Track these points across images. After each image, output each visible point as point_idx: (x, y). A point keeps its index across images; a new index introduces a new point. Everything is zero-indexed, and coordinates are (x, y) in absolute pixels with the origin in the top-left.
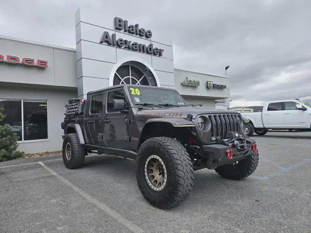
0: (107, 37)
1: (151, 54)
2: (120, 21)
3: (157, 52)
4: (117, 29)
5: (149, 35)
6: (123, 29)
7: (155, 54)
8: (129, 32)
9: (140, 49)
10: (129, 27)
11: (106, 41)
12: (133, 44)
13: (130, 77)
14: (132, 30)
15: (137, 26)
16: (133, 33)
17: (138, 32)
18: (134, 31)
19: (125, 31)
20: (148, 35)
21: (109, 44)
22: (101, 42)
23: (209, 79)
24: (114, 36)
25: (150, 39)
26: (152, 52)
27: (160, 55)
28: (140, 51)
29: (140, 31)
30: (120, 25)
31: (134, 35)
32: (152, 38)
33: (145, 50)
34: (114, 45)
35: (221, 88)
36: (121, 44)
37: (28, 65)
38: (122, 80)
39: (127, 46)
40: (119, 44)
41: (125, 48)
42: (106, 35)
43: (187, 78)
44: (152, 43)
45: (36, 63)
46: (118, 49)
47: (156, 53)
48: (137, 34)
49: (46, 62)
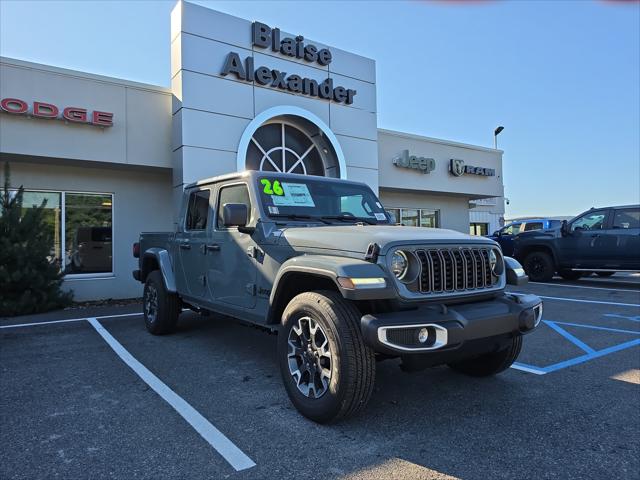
0: (235, 65)
1: (328, 99)
2: (263, 30)
3: (341, 96)
4: (255, 45)
5: (326, 59)
6: (270, 47)
7: (336, 100)
8: (282, 52)
9: (304, 89)
10: (283, 42)
11: (232, 73)
12: (289, 79)
13: (284, 148)
15: (299, 39)
16: (291, 55)
17: (302, 53)
18: (293, 51)
19: (274, 50)
20: (323, 58)
21: (239, 78)
22: (222, 75)
23: (455, 155)
24: (249, 61)
25: (326, 68)
26: (331, 94)
27: (348, 102)
28: (304, 93)
29: (306, 50)
30: (263, 39)
31: (293, 59)
32: (332, 66)
33: (316, 91)
34: (249, 81)
35: (483, 173)
36: (265, 77)
38: (266, 155)
39: (277, 82)
40: (261, 78)
41: (273, 86)
42: (233, 60)
43: (407, 152)
44: (332, 76)
45: (89, 118)
46: (259, 90)
47: (339, 98)
48: (298, 57)
49: (110, 116)
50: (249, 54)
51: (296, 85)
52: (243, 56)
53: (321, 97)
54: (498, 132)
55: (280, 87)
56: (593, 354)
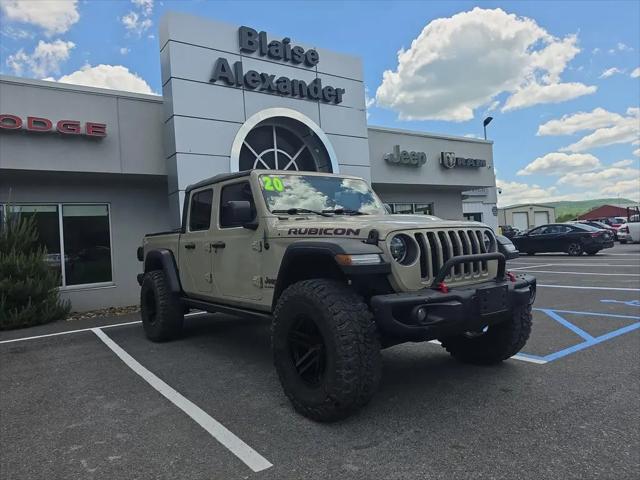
0: (223, 69)
1: (317, 99)
2: (250, 34)
3: (330, 96)
4: (243, 50)
5: (313, 60)
6: (258, 52)
7: (326, 101)
8: (271, 56)
9: (293, 92)
10: (270, 45)
11: (221, 78)
12: (278, 82)
13: (276, 150)
14: (277, 51)
15: (286, 41)
16: (278, 58)
17: (289, 56)
18: (281, 54)
19: (262, 54)
20: (310, 60)
21: (228, 83)
22: (212, 81)
23: (447, 148)
24: (238, 65)
25: (314, 68)
26: (320, 94)
27: (337, 101)
28: (293, 95)
29: (293, 52)
30: (251, 43)
31: (281, 62)
32: (320, 66)
33: (305, 93)
34: (239, 85)
35: (474, 165)
36: (254, 81)
37: (68, 134)
38: (259, 157)
39: (266, 85)
40: (250, 83)
41: (262, 89)
42: (222, 65)
43: (398, 147)
44: (320, 76)
45: (83, 130)
46: (248, 94)
47: (328, 98)
48: (286, 60)
49: (103, 127)
50: (238, 59)
51: (285, 87)
52: (231, 61)
53: (311, 98)
54: (487, 122)
55: (270, 90)
56: (591, 341)
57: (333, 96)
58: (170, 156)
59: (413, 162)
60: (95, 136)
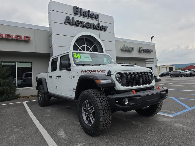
0: (68, 19)
1: (99, 29)
2: (77, 9)
3: (103, 28)
4: (75, 14)
5: (97, 17)
6: (79, 14)
7: (101, 30)
8: (84, 16)
10: (84, 12)
11: (68, 22)
12: (86, 24)
13: (85, 45)
14: (86, 14)
15: (89, 11)
16: (86, 16)
17: (90, 16)
18: (87, 15)
19: (81, 15)
20: (96, 17)
21: (70, 24)
22: (65, 23)
24: (73, 18)
25: (98, 20)
27: (105, 30)
28: (91, 28)
29: (91, 14)
30: (77, 11)
31: (87, 17)
32: (100, 19)
33: (95, 27)
34: (73, 25)
36: (78, 23)
37: (18, 40)
38: (80, 48)
40: (77, 24)
41: (81, 26)
42: (68, 18)
43: (125, 45)
44: (99, 22)
45: (23, 38)
46: (76, 28)
49: (29, 38)
50: (73, 16)
51: (88, 25)
52: (71, 17)
53: (96, 29)
54: (152, 38)
55: (83, 26)
56: (189, 109)
57: (104, 29)
58: (51, 47)
59: (130, 50)
60: (27, 40)
